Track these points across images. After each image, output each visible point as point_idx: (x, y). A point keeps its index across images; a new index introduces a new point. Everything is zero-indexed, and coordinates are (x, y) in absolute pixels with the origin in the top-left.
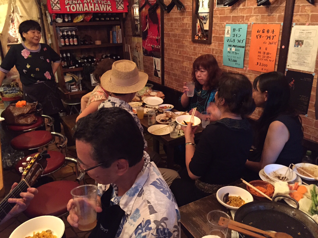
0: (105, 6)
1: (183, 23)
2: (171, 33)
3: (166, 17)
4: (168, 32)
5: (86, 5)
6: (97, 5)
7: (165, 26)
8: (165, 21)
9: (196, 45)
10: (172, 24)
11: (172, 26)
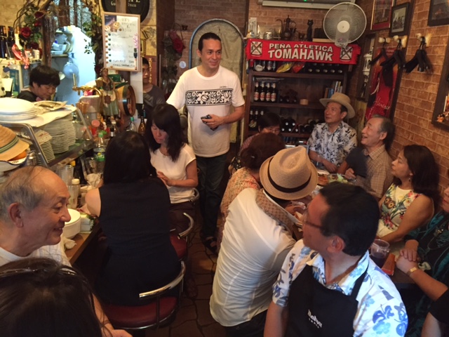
0: (324, 53)
1: (425, 92)
2: (406, 104)
3: (404, 78)
4: (402, 101)
5: (296, 50)
6: (312, 51)
7: (400, 93)
8: (402, 85)
9: (438, 132)
10: (410, 90)
11: (409, 93)
